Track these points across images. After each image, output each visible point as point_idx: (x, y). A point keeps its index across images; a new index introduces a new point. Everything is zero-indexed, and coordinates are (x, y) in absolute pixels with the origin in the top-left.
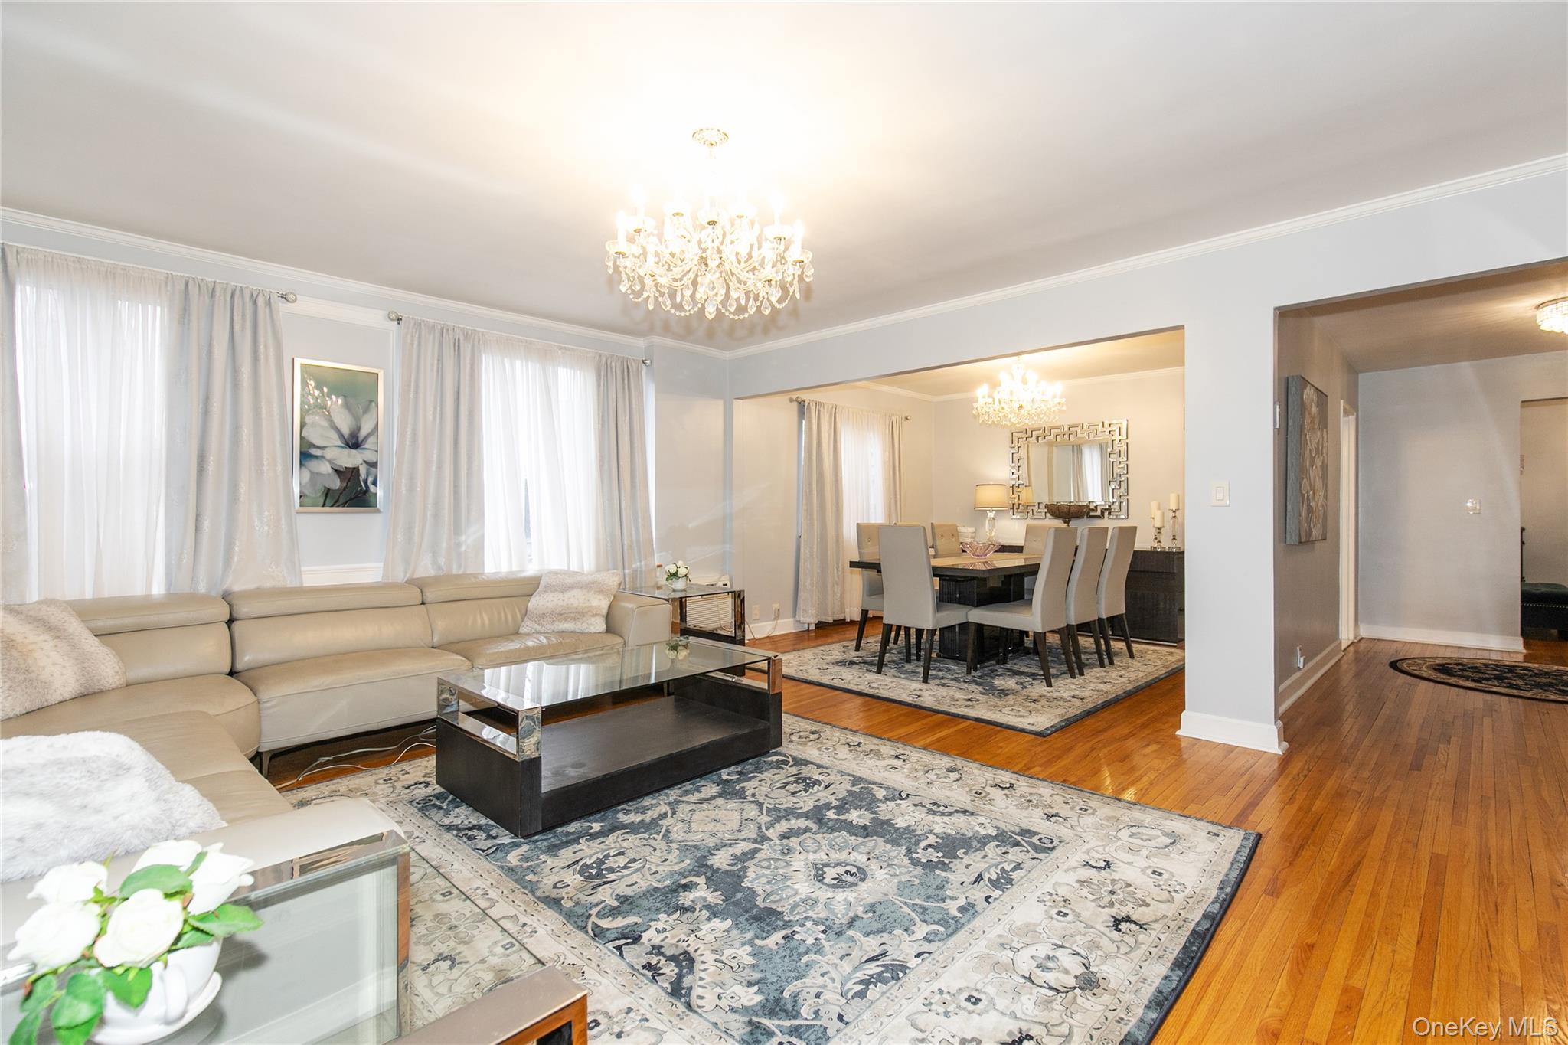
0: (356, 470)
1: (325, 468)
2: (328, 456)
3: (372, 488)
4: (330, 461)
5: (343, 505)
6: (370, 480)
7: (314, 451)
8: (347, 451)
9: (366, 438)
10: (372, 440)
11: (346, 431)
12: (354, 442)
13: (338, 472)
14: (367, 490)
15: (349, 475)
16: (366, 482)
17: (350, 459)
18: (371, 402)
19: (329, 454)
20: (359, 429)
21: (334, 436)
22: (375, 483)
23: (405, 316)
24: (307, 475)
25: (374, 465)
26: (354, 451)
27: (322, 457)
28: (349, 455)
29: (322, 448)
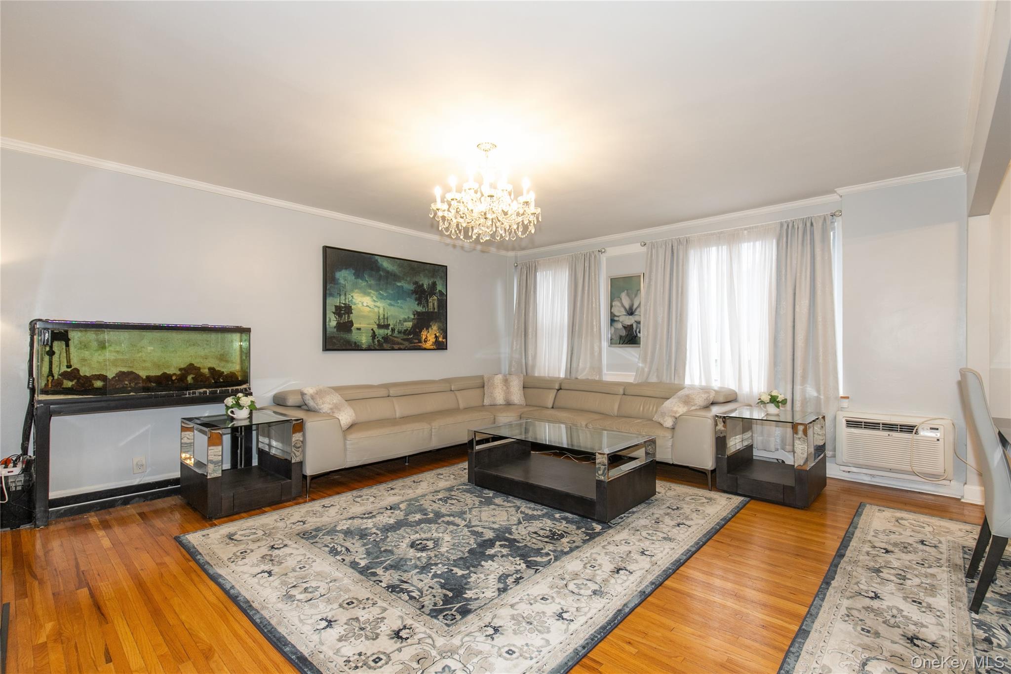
0: (632, 326)
1: (620, 326)
2: (621, 320)
3: (638, 334)
4: (621, 322)
5: (627, 343)
6: (638, 330)
7: (616, 319)
8: (628, 317)
9: (636, 309)
10: (638, 310)
11: (627, 307)
12: (631, 312)
13: (624, 327)
14: (637, 336)
15: (629, 328)
16: (636, 331)
17: (629, 320)
18: (638, 290)
19: (621, 319)
20: (633, 305)
21: (623, 310)
22: (640, 332)
23: (648, 242)
24: (613, 329)
25: (638, 323)
26: (631, 317)
27: (618, 321)
28: (629, 319)
29: (618, 316)
